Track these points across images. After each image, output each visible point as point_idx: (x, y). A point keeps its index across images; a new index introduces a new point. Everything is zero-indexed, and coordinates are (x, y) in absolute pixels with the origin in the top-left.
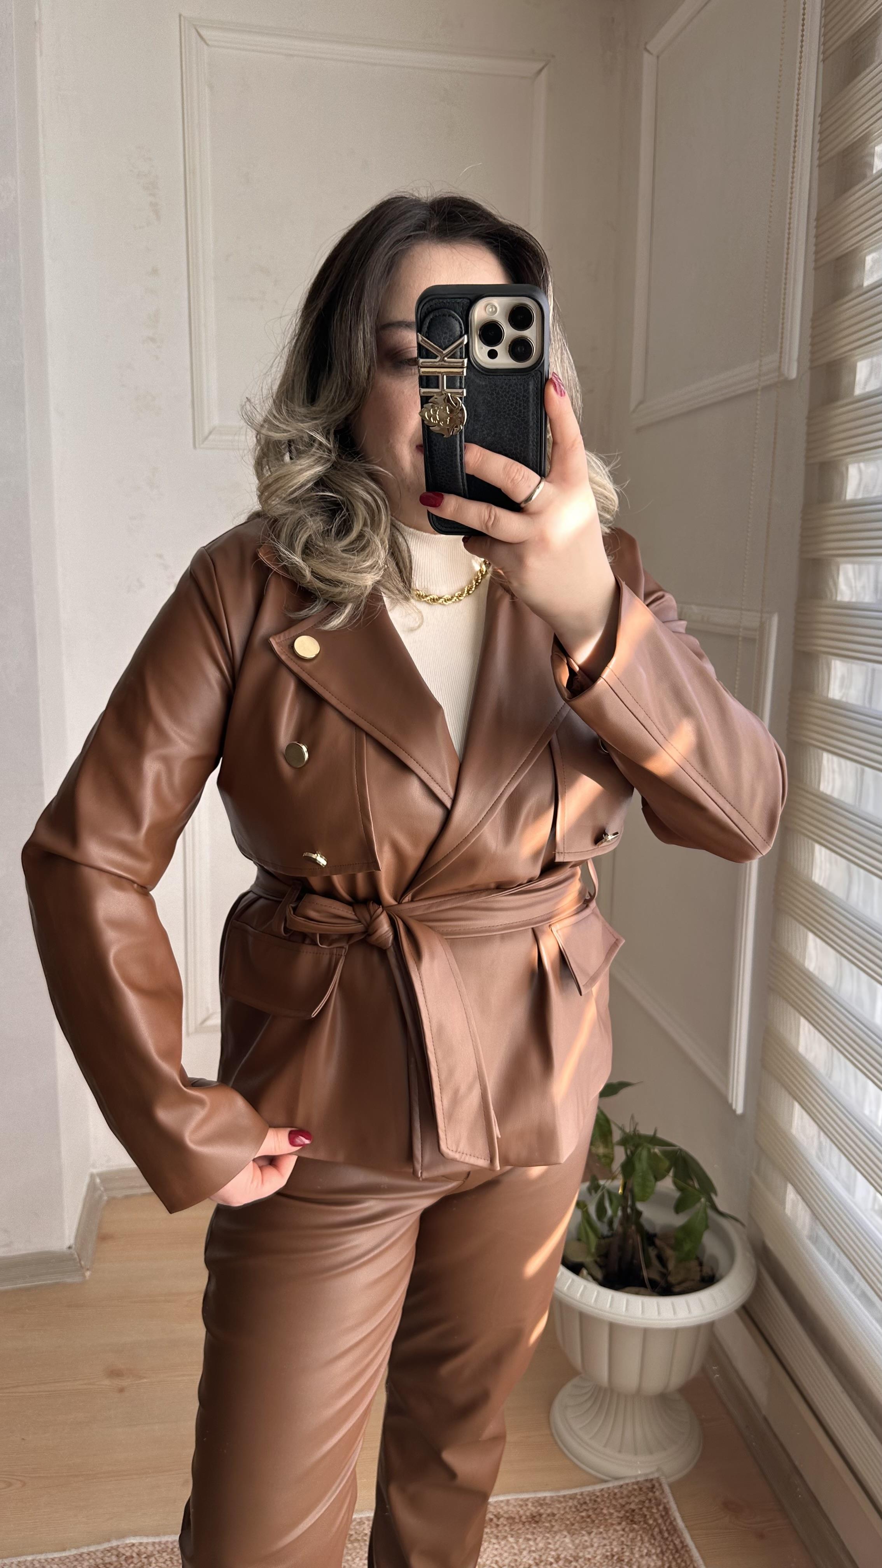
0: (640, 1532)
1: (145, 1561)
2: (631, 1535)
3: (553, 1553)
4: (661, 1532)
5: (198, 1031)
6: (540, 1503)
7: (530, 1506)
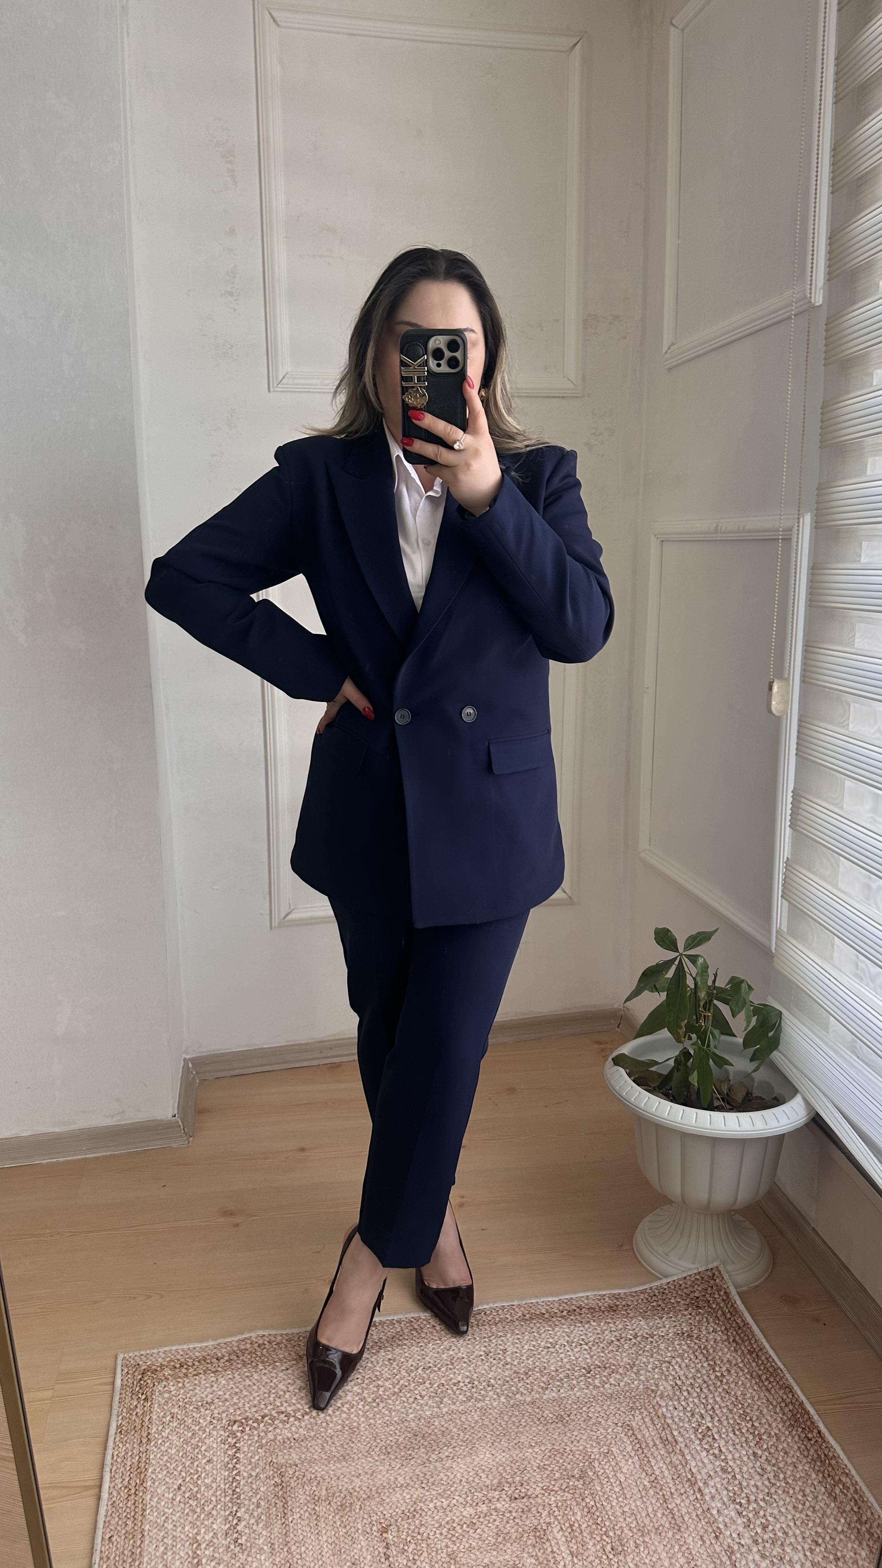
0: (706, 1315)
1: (275, 1346)
2: (697, 1318)
3: (631, 1332)
4: (723, 1314)
5: (281, 925)
6: (617, 1297)
7: (607, 1299)
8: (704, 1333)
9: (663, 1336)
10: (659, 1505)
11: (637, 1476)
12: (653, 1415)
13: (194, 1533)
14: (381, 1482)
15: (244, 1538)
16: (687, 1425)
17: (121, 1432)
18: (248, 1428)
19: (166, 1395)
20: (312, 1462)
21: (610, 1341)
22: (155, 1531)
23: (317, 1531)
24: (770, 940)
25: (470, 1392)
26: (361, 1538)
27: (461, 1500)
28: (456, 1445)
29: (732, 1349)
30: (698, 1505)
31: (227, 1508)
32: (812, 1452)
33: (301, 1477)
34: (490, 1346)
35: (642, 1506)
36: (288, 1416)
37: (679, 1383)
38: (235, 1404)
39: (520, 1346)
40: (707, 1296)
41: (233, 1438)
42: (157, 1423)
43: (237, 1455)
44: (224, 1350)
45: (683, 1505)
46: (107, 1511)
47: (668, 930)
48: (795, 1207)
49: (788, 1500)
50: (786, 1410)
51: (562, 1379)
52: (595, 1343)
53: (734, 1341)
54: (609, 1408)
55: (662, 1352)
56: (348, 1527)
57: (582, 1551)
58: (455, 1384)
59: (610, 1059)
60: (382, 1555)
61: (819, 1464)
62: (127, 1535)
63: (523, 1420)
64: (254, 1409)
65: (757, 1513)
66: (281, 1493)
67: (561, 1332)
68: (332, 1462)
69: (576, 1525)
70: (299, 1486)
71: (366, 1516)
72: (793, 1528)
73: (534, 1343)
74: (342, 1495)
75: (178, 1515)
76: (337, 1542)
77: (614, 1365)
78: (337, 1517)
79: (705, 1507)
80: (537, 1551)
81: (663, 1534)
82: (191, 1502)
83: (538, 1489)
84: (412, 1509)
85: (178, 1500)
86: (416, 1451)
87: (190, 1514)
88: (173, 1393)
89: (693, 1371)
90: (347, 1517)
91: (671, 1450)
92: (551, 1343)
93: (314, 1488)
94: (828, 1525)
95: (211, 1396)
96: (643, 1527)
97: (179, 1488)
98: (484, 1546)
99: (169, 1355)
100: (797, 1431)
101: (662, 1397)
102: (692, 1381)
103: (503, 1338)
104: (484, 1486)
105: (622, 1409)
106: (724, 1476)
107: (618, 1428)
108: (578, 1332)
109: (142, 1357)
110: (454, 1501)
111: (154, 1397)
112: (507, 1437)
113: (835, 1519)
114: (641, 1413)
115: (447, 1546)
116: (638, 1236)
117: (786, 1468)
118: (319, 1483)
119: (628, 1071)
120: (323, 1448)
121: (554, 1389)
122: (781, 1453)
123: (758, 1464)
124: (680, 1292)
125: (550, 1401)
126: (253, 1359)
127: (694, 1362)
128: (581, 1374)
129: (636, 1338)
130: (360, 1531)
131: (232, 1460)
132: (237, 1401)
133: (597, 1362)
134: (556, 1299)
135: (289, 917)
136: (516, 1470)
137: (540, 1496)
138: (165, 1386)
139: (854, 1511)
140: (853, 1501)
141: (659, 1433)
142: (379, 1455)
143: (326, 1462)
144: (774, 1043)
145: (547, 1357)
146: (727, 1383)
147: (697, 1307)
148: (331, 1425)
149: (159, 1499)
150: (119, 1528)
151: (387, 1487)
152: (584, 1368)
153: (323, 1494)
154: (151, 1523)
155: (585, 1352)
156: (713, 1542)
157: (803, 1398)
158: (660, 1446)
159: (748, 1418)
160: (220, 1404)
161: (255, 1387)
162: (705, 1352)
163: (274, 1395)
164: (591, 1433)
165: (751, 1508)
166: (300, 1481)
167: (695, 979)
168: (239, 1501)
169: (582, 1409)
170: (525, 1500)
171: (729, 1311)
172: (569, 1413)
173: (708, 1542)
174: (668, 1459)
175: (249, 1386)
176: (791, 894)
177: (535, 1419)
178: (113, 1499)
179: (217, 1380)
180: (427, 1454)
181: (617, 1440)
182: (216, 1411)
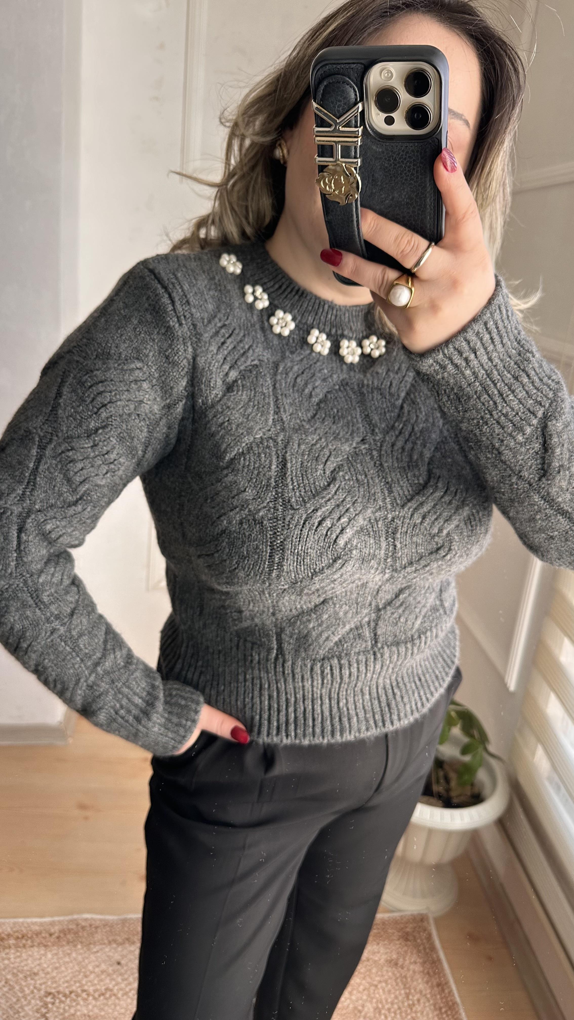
0: (411, 947)
1: (93, 930)
2: (405, 948)
4: (424, 948)
5: (154, 589)
8: (407, 962)
18: (57, 1001)
29: (425, 979)
36: (88, 995)
37: (380, 1006)
38: (53, 977)
40: (416, 933)
41: (45, 1009)
44: (56, 927)
53: (428, 973)
64: (66, 985)
89: (393, 996)
95: (38, 967)
99: (17, 926)
102: (390, 1006)
124: (397, 926)
126: (75, 939)
127: (394, 988)
132: (54, 974)
135: (161, 584)
146: (416, 1012)
147: (406, 939)
148: (118, 1008)
160: (43, 975)
161: (71, 965)
162: (404, 980)
163: (83, 974)
171: (428, 947)
175: (67, 962)
179: (46, 953)
182: (38, 982)
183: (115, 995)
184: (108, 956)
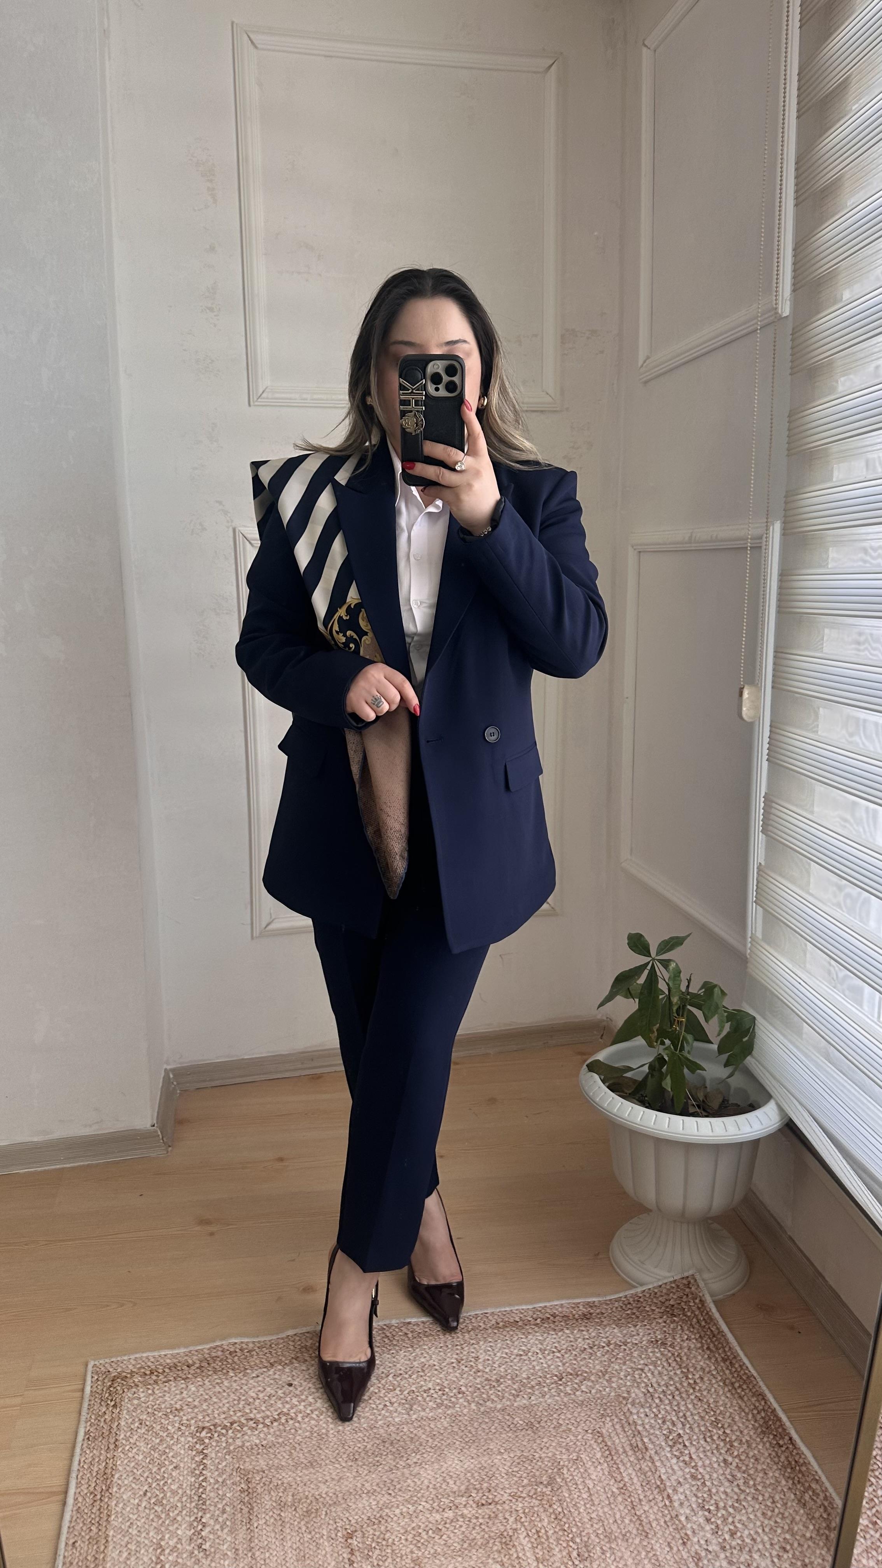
0: (680, 1323)
1: (246, 1354)
2: (672, 1326)
3: (604, 1340)
4: (698, 1322)
5: (262, 935)
6: (591, 1305)
7: (581, 1307)
8: (678, 1340)
9: (636, 1344)
10: (627, 1511)
11: (606, 1482)
12: (624, 1422)
13: (158, 1538)
14: (347, 1489)
15: (208, 1544)
16: (658, 1432)
17: (89, 1438)
18: (216, 1435)
19: (136, 1402)
20: (279, 1468)
21: (582, 1349)
22: (119, 1536)
23: (282, 1537)
24: (745, 945)
25: (440, 1399)
26: (326, 1543)
27: (428, 1506)
28: (424, 1451)
29: (706, 1356)
30: (666, 1512)
31: (192, 1513)
32: (783, 1458)
33: (267, 1483)
34: (462, 1353)
35: (610, 1512)
36: (257, 1422)
37: (651, 1390)
38: (204, 1410)
39: (492, 1354)
40: (683, 1304)
41: (200, 1445)
42: (125, 1429)
43: (205, 1461)
44: (195, 1358)
45: (651, 1512)
46: (72, 1517)
47: (641, 935)
48: (772, 1215)
49: (757, 1506)
50: (759, 1417)
51: (533, 1387)
52: (568, 1351)
53: (708, 1348)
54: (579, 1415)
55: (635, 1360)
56: (313, 1533)
57: (548, 1557)
58: (425, 1391)
59: (585, 1066)
60: (346, 1561)
61: (789, 1470)
62: (91, 1541)
63: (493, 1427)
64: (223, 1416)
65: (725, 1520)
66: (247, 1498)
67: (534, 1340)
68: (299, 1468)
69: (543, 1531)
70: (266, 1492)
71: (331, 1522)
72: (762, 1535)
73: (507, 1351)
74: (308, 1501)
75: (143, 1520)
76: (301, 1548)
77: (586, 1372)
78: (303, 1523)
79: (674, 1514)
80: (502, 1556)
81: (630, 1541)
82: (156, 1508)
83: (506, 1495)
84: (378, 1515)
85: (143, 1505)
86: (384, 1457)
87: (156, 1520)
88: (143, 1399)
89: (665, 1378)
90: (312, 1523)
91: (640, 1457)
92: (524, 1351)
93: (281, 1494)
94: (797, 1532)
95: (180, 1403)
96: (610, 1533)
97: (145, 1494)
98: (449, 1552)
99: (140, 1362)
100: (768, 1437)
101: (633, 1404)
102: (665, 1388)
103: (476, 1346)
104: (452, 1492)
105: (593, 1416)
106: (693, 1483)
107: (589, 1435)
108: (551, 1340)
109: (112, 1364)
110: (420, 1508)
111: (123, 1403)
112: (476, 1444)
113: (804, 1526)
114: (612, 1420)
115: (412, 1552)
116: (615, 1244)
117: (756, 1474)
118: (285, 1490)
119: (602, 1077)
120: (291, 1454)
121: (525, 1396)
122: (752, 1460)
123: (728, 1470)
124: (655, 1300)
125: (521, 1408)
126: (223, 1366)
127: (666, 1370)
128: (553, 1381)
129: (608, 1346)
130: (325, 1537)
131: (198, 1466)
132: (204, 1407)
133: (569, 1370)
134: (530, 1307)
135: (270, 927)
136: (484, 1477)
137: (507, 1502)
138: (135, 1393)
139: (823, 1518)
140: (822, 1507)
141: (630, 1441)
142: (346, 1462)
143: (293, 1468)
144: (748, 1049)
145: (519, 1365)
146: (700, 1390)
147: (672, 1315)
148: (300, 1432)
149: (124, 1504)
150: (83, 1534)
151: (354, 1493)
152: (556, 1376)
153: (290, 1500)
154: (115, 1529)
155: (557, 1360)
156: (681, 1548)
157: (775, 1405)
158: (630, 1453)
159: (720, 1425)
160: (190, 1410)
161: (225, 1394)
162: (678, 1359)
163: (243, 1402)
164: (561, 1440)
165: (719, 1515)
166: (266, 1487)
167: (668, 985)
168: (204, 1507)
169: (552, 1415)
170: (491, 1507)
171: (704, 1319)
172: (539, 1420)
173: (675, 1549)
174: (638, 1466)
175: (219, 1392)
176: (763, 899)
177: (505, 1426)
178: (79, 1505)
179: (187, 1386)
180: (394, 1461)
181: (586, 1446)
182: (185, 1418)
183: (292, 1419)
184: (274, 1379)
